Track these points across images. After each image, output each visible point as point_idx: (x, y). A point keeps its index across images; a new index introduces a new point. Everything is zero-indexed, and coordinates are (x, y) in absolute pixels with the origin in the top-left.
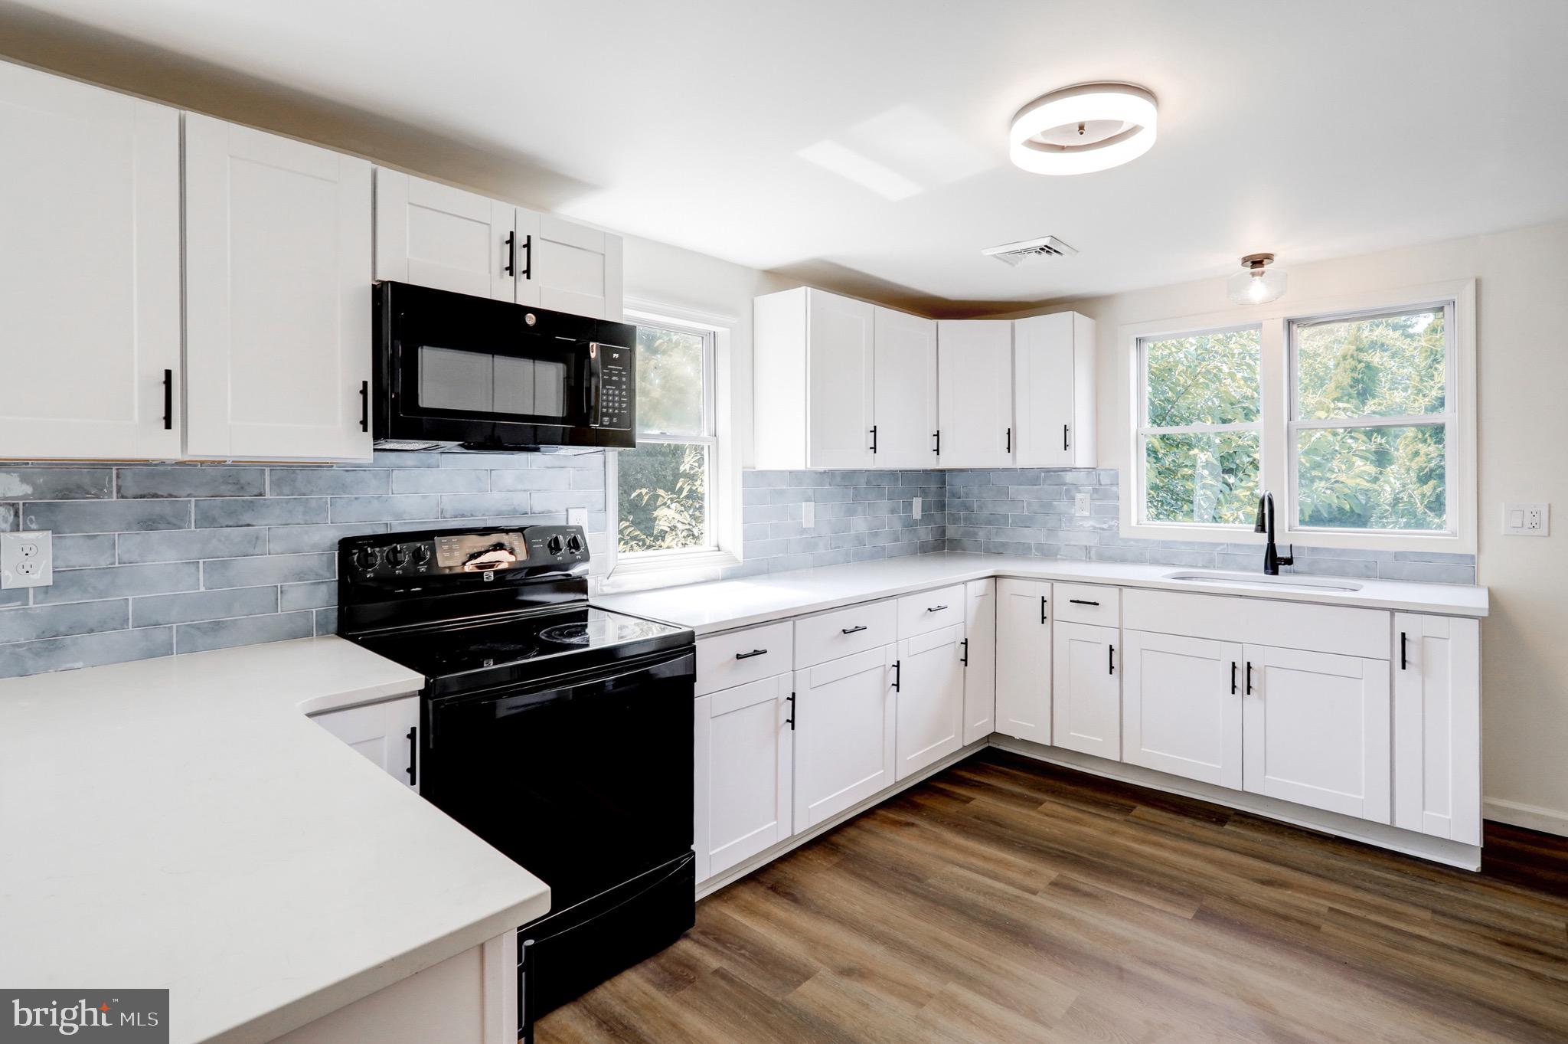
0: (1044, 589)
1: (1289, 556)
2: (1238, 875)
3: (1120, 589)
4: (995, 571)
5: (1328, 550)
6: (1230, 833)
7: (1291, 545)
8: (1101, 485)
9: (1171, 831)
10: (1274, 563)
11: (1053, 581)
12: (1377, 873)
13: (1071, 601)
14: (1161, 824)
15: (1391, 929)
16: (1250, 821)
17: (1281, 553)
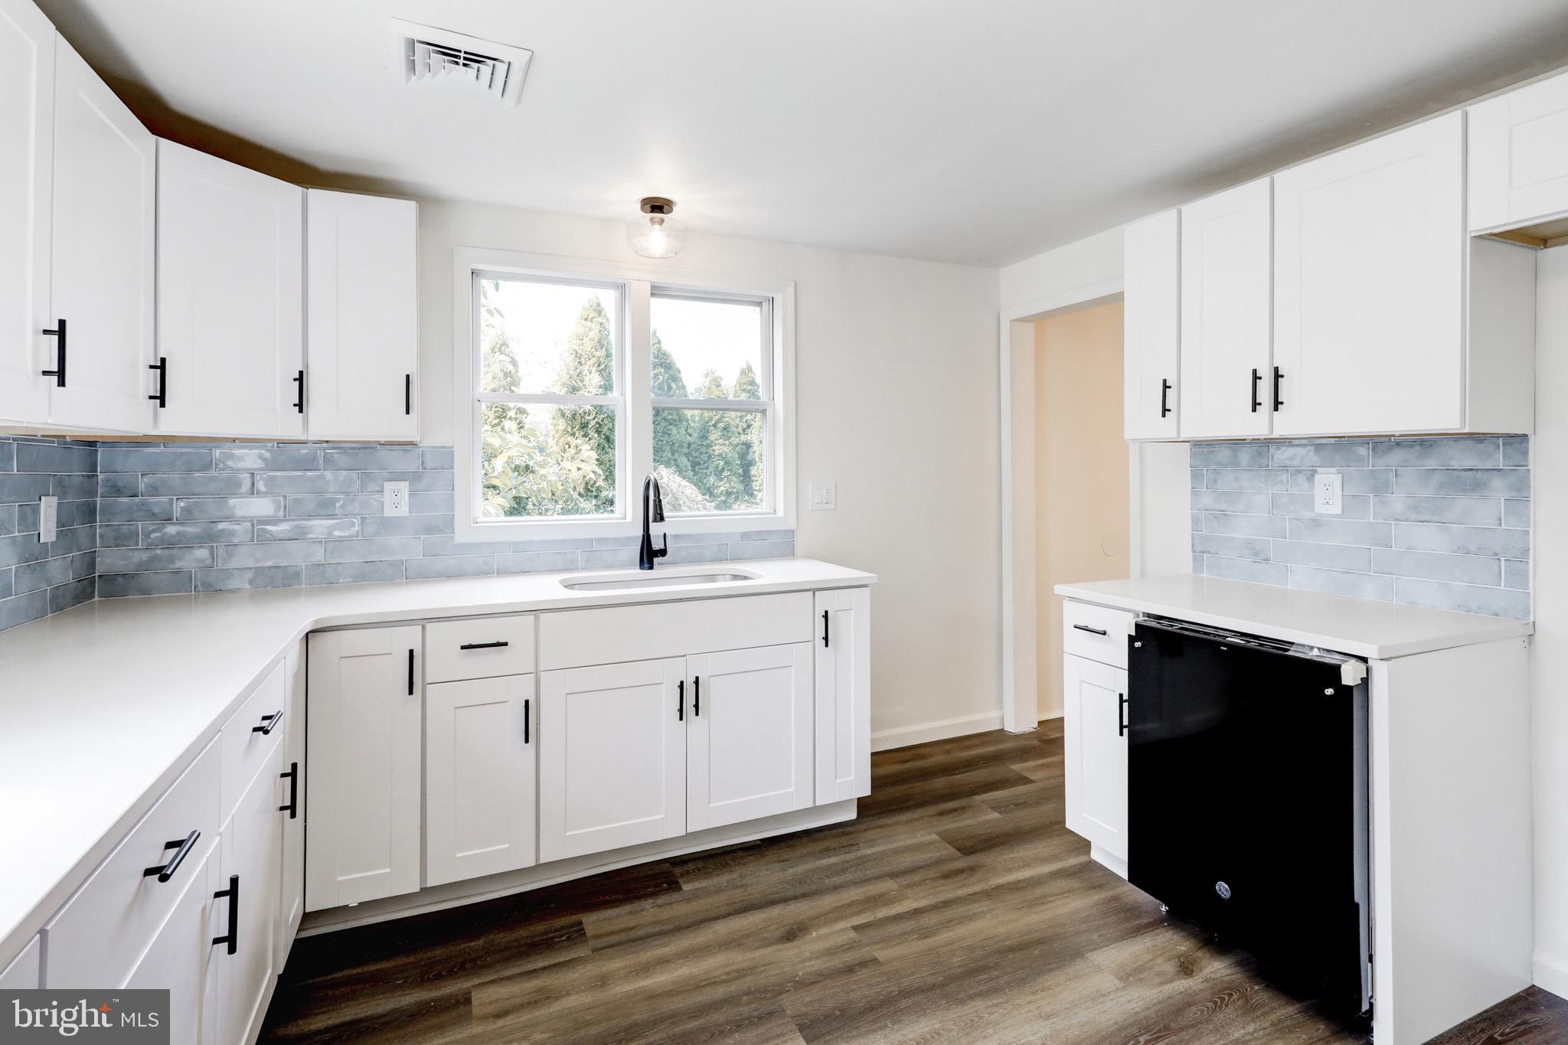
0: (410, 638)
1: (662, 547)
2: (764, 947)
3: (535, 615)
4: (317, 621)
5: (690, 537)
6: (696, 895)
7: (665, 535)
8: (425, 469)
9: (651, 930)
10: (649, 555)
11: (423, 621)
12: (824, 862)
13: (463, 648)
14: (631, 929)
15: (897, 918)
16: (691, 866)
17: (657, 545)
